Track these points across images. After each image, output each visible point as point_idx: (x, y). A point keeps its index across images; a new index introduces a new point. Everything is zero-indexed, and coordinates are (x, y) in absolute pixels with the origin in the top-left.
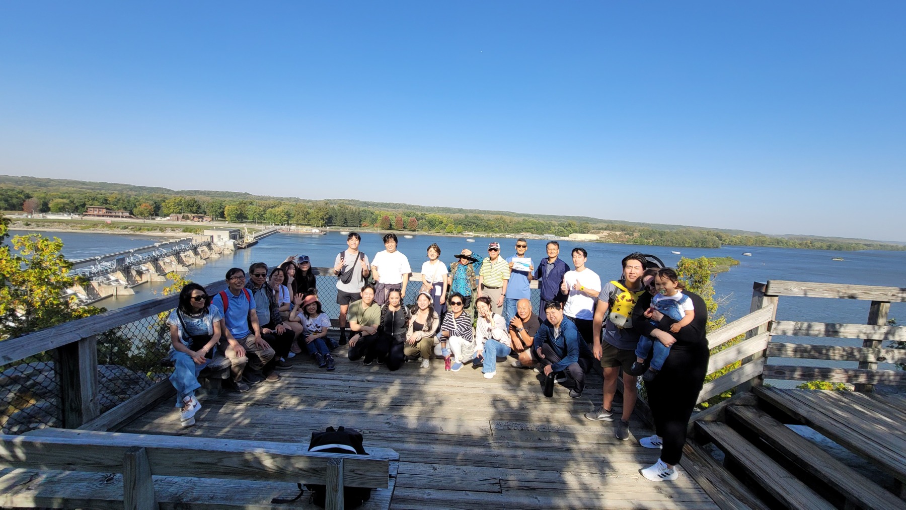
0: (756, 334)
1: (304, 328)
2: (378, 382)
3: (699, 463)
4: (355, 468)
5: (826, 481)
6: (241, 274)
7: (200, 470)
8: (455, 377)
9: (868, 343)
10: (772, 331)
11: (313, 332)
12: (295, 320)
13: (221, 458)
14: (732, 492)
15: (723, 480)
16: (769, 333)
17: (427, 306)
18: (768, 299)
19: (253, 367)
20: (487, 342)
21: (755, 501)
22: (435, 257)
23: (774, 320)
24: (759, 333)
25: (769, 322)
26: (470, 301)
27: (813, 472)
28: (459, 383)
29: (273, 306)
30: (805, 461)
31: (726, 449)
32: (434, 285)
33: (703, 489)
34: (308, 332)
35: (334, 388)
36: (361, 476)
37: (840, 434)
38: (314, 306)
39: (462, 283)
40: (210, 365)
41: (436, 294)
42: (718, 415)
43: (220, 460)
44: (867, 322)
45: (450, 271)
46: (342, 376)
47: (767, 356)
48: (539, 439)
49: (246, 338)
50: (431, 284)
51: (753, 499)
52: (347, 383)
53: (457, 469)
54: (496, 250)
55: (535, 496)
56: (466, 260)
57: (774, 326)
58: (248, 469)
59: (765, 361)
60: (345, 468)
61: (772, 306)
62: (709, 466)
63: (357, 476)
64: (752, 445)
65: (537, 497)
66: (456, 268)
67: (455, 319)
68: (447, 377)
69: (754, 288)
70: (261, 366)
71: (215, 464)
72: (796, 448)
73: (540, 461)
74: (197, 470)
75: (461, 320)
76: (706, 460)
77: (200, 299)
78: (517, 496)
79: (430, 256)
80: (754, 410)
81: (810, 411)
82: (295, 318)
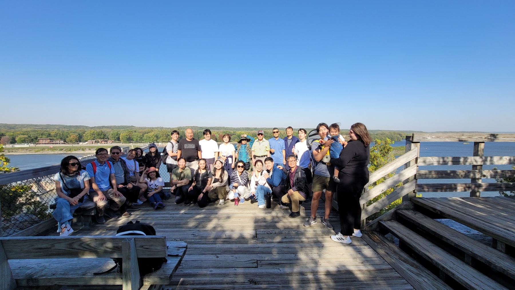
0: (409, 166)
1: (148, 187)
2: (191, 214)
3: (381, 244)
4: (143, 244)
5: (453, 244)
6: (105, 152)
7: (40, 254)
8: (239, 209)
9: (475, 168)
10: (418, 163)
11: (153, 189)
12: (143, 182)
13: (53, 244)
14: (400, 258)
15: (395, 252)
16: (416, 164)
17: (221, 167)
18: (414, 144)
19: (112, 209)
20: (257, 187)
21: (413, 261)
22: (228, 141)
23: (418, 157)
24: (411, 165)
25: (416, 158)
26: (249, 166)
27: (445, 240)
28: (241, 211)
29: (126, 172)
30: (441, 234)
31: (396, 234)
32: (227, 157)
33: (382, 257)
34: (151, 189)
35: (162, 218)
36: (147, 250)
37: (460, 217)
38: (154, 173)
39: (244, 155)
40: (81, 206)
41: (229, 163)
42: (392, 216)
43: (53, 245)
44: (473, 155)
45: (236, 150)
46: (170, 212)
47: (417, 178)
48: (285, 237)
49: (108, 191)
50: (226, 157)
51: (412, 261)
52: (172, 215)
53: (231, 256)
54: (262, 134)
55: (278, 268)
56: (245, 141)
57: (419, 160)
58: (73, 250)
59: (416, 182)
60: (137, 245)
61: (417, 149)
62: (387, 245)
63: (145, 250)
64: (411, 231)
65: (279, 268)
66: (240, 147)
67: (240, 176)
68: (234, 209)
69: (406, 139)
70: (118, 208)
71: (50, 248)
72: (435, 228)
73: (284, 249)
74: (38, 254)
75: (244, 176)
76: (385, 242)
77: (75, 165)
78: (267, 269)
79: (224, 141)
80: (412, 211)
81: (443, 207)
82: (143, 180)
